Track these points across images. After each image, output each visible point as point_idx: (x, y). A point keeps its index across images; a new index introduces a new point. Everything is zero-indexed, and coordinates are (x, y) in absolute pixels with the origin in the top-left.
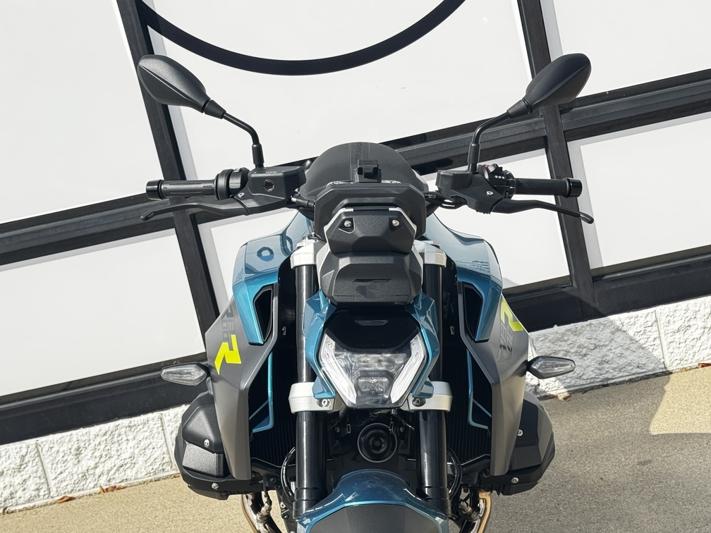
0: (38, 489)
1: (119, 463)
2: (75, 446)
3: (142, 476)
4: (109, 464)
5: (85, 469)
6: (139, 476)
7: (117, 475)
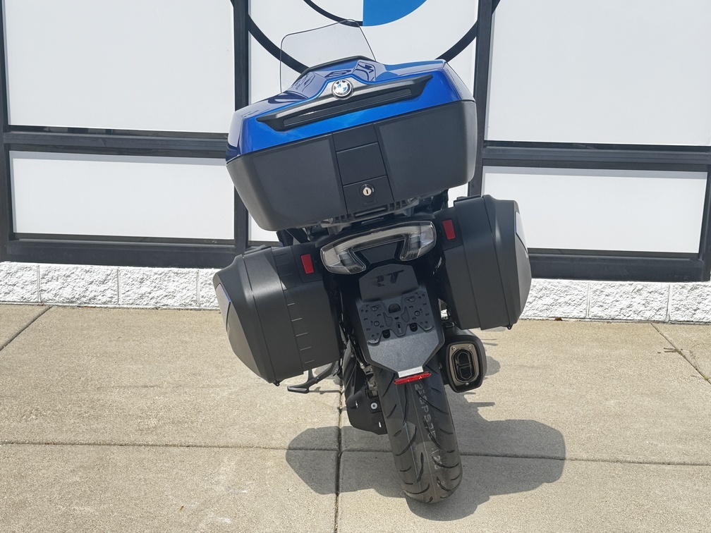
0: (111, 297)
1: (165, 294)
2: (141, 277)
3: (177, 305)
4: (158, 293)
5: (143, 292)
6: (176, 305)
7: (162, 301)
